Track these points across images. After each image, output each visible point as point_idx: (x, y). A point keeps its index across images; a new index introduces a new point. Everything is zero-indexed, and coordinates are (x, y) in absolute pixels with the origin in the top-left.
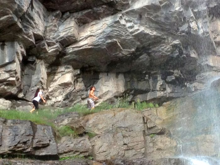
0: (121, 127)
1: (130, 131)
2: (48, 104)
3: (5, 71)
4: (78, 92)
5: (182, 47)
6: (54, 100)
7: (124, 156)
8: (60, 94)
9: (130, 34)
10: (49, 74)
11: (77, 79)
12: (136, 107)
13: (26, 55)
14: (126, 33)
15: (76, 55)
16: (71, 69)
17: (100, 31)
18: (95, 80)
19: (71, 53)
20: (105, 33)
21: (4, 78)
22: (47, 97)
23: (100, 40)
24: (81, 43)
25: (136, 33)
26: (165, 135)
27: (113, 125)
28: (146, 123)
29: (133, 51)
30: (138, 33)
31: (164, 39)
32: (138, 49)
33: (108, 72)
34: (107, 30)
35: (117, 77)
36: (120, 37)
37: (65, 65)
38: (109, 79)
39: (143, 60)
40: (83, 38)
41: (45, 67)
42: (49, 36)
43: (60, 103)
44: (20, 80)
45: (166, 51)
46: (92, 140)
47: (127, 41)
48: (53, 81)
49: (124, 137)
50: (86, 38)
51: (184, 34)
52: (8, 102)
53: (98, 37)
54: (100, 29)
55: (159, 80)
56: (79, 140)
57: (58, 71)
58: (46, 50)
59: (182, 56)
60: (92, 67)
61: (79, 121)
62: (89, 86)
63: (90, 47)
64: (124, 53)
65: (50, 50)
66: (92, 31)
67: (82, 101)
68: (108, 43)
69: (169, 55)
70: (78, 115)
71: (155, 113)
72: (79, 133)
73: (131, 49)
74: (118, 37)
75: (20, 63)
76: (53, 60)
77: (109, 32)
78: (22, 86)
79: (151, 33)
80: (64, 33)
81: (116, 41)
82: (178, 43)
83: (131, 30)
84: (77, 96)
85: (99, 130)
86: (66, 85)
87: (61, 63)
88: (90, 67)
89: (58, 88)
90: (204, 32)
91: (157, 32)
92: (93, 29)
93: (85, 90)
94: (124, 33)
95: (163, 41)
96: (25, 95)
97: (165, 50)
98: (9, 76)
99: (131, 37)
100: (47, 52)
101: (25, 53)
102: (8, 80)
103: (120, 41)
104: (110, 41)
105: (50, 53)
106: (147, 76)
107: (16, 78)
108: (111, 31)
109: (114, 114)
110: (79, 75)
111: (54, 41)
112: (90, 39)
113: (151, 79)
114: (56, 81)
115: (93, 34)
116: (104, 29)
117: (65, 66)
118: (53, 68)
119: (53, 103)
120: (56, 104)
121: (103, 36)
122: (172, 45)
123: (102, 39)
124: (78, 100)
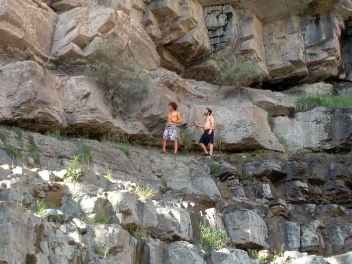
3: (322, 50)
13: (344, 28)
21: (323, 58)
44: (340, 58)
52: (329, 86)
75: (339, 39)
78: (343, 65)
96: (347, 75)
98: (327, 56)
101: (344, 26)
102: (327, 60)
107: (336, 56)
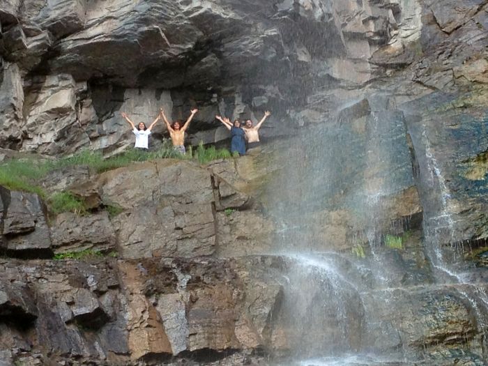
0: (169, 195)
1: (187, 203)
2: (25, 148)
4: (83, 125)
5: (281, 41)
6: (37, 140)
7: (176, 250)
8: (50, 129)
9: (184, 16)
10: (27, 91)
11: (82, 100)
12: (196, 156)
14: (177, 14)
15: (80, 54)
16: (71, 81)
17: (126, 9)
18: (116, 103)
19: (70, 51)
20: (137, 13)
22: (24, 135)
23: (127, 27)
24: (91, 32)
25: (196, 14)
26: (253, 210)
27: (153, 192)
28: (218, 188)
29: (190, 48)
30: (200, 15)
31: (250, 26)
32: (198, 45)
33: (140, 87)
34: (140, 7)
35: (158, 97)
36: (166, 21)
37: (58, 74)
38: (144, 101)
39: (207, 65)
40: (94, 21)
41: (20, 77)
42: (29, 17)
43: (49, 147)
45: (252, 50)
46: (115, 221)
47: (178, 28)
48: (34, 103)
49: (176, 214)
50: (100, 22)
51: (286, 17)
53: (124, 21)
54: (127, 5)
55: (238, 104)
56: (91, 219)
57: (46, 85)
58: (23, 44)
59: (283, 59)
60: (111, 77)
61: (89, 184)
62: (105, 115)
63: (107, 40)
64: (173, 53)
65: (31, 44)
66: (111, 7)
67: (91, 143)
68: (142, 33)
69: (257, 56)
70: (86, 172)
71: (233, 168)
72: (91, 207)
73: (186, 44)
74: (161, 21)
76: (36, 63)
77: (145, 11)
79: (224, 14)
80: (58, 12)
81: (158, 29)
82: (275, 33)
83: (186, 8)
84: (82, 133)
85: (127, 199)
86: (60, 112)
87: (52, 70)
88: (106, 77)
89: (46, 118)
90: (324, 13)
91: (236, 12)
92: (113, 5)
93: (97, 121)
94: (173, 13)
95: (247, 29)
97: (250, 48)
99: (186, 22)
100: (24, 48)
103: (164, 29)
104: (146, 28)
105: (30, 50)
106: (215, 95)
108: (149, 10)
109: (155, 170)
110: (85, 92)
111: (38, 27)
112: (107, 24)
113: (222, 103)
114: (41, 103)
115: (114, 15)
116: (134, 4)
117: (59, 76)
118: (36, 79)
119: (37, 146)
120: (42, 149)
121: (134, 19)
122: (263, 37)
123: (131, 23)
124: (82, 142)
